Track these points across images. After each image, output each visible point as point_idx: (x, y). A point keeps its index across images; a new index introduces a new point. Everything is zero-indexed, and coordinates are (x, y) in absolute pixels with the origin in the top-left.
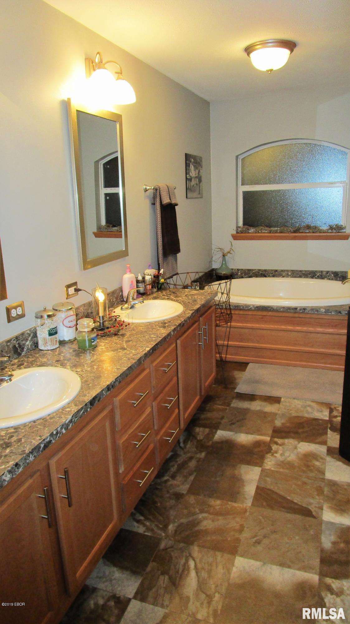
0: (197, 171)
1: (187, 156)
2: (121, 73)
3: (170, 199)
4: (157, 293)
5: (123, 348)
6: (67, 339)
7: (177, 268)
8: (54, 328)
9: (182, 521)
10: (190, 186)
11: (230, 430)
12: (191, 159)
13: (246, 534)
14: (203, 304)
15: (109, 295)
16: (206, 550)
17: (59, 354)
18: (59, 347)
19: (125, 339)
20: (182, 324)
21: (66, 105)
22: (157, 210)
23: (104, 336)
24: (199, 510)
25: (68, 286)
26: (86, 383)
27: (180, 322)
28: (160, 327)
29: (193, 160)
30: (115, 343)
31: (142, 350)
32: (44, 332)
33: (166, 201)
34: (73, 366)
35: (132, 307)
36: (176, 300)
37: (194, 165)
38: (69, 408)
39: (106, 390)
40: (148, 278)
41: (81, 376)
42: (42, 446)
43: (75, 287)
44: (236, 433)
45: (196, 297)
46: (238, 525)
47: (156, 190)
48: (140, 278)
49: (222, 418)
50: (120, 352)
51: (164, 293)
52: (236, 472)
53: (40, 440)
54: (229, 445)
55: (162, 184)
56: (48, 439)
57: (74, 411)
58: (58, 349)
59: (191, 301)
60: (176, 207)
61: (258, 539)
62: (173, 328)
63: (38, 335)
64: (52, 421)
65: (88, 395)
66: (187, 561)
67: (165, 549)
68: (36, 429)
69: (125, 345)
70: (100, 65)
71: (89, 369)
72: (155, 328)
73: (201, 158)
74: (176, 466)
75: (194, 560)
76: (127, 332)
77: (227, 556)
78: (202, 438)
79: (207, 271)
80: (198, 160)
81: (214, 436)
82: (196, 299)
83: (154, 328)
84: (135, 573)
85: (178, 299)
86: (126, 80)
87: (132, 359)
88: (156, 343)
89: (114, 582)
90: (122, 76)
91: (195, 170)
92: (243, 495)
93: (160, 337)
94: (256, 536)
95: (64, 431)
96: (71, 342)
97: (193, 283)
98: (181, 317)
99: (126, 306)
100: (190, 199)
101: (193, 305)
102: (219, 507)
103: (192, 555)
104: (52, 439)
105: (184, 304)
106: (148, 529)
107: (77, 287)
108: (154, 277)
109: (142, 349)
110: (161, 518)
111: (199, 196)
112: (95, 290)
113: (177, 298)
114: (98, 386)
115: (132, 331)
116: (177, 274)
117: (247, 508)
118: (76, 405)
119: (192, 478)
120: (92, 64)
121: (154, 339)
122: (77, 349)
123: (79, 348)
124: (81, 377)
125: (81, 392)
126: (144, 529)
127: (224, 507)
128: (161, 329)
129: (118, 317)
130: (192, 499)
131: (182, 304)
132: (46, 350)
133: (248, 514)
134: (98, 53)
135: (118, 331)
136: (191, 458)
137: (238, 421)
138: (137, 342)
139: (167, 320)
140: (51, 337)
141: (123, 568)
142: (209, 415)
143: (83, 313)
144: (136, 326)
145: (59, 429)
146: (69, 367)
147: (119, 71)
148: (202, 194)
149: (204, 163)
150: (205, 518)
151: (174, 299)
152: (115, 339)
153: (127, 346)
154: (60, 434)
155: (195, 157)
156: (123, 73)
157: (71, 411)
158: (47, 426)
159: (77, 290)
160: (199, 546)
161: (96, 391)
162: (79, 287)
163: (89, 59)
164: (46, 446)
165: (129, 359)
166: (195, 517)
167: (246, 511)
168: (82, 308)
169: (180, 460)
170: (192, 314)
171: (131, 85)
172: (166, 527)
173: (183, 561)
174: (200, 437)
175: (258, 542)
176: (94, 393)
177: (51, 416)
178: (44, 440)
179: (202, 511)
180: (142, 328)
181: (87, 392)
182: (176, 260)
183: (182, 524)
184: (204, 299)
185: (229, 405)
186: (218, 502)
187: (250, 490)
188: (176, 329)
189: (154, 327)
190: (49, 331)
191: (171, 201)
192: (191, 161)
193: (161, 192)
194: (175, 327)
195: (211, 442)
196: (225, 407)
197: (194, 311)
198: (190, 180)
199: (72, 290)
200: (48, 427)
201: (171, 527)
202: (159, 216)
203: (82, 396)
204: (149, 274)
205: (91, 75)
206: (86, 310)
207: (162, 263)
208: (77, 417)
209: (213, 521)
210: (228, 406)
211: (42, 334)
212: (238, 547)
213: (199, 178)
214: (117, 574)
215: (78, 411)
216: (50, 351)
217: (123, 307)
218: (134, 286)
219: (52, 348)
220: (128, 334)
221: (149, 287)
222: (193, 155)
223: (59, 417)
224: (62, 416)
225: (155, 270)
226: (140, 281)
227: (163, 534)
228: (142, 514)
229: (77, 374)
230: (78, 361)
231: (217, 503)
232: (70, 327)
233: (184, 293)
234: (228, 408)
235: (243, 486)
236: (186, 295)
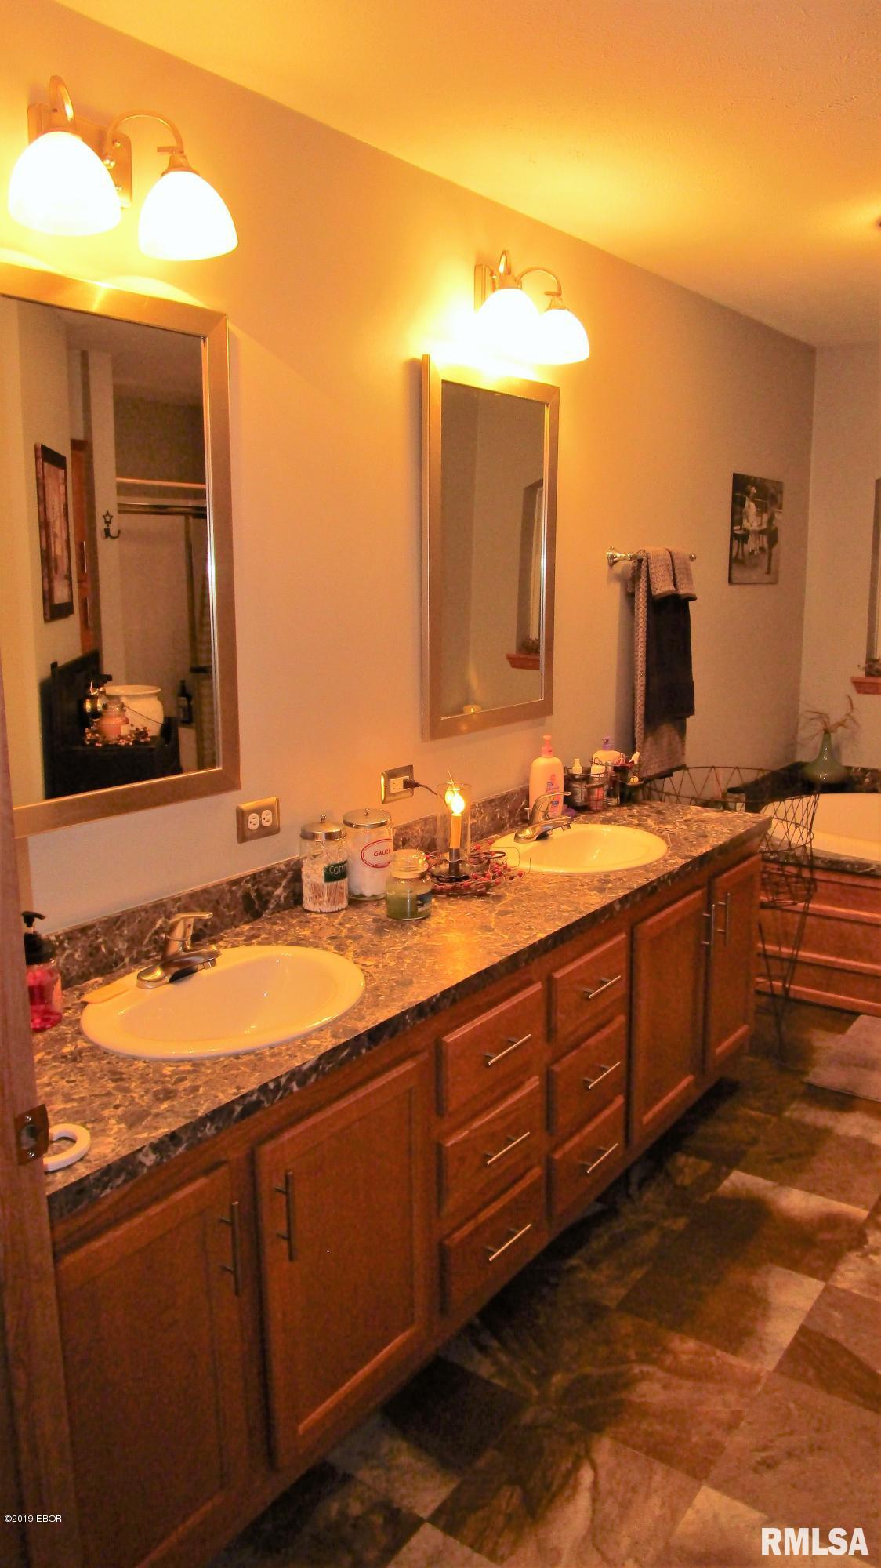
0: (765, 517)
1: (740, 484)
2: (559, 294)
3: (675, 585)
4: (617, 809)
5: (485, 927)
6: (368, 893)
7: (683, 754)
8: (338, 865)
9: (588, 1370)
10: (740, 551)
11: (765, 1175)
12: (749, 486)
13: (740, 1440)
14: (721, 845)
15: (493, 804)
16: (629, 1450)
17: (341, 924)
18: (346, 909)
19: (500, 906)
20: (649, 888)
21: (418, 371)
22: (638, 609)
23: (455, 894)
24: (637, 1354)
25: (391, 775)
26: (374, 993)
27: (645, 883)
28: (591, 890)
29: (754, 490)
30: (473, 914)
31: (526, 937)
32: (315, 871)
33: (663, 586)
34: (360, 953)
35: (543, 836)
36: (657, 829)
37: (755, 502)
38: (317, 1040)
39: (415, 1013)
40: (596, 770)
41: (371, 975)
42: (238, 1108)
43: (408, 777)
44: (781, 1185)
45: (709, 826)
46: (727, 1410)
47: (640, 561)
48: (577, 770)
49: (754, 1141)
50: (476, 934)
51: (636, 810)
52: (755, 1282)
53: (234, 1094)
54: (756, 1210)
55: (655, 549)
56: (254, 1097)
57: (327, 1046)
58: (344, 912)
59: (691, 836)
60: (690, 603)
61: (773, 1457)
62: (621, 894)
63: (304, 877)
64: (273, 1060)
65: (368, 1017)
66: (576, 1467)
67: (531, 1428)
68: (235, 1072)
69: (493, 920)
70: (511, 279)
71: (392, 964)
72: (579, 890)
73: (779, 486)
74: (606, 1238)
75: (594, 1467)
76: (510, 892)
77: (679, 1478)
78: (687, 1181)
79: (778, 768)
80: (772, 491)
81: (719, 1181)
82: (709, 832)
83: (575, 890)
84: (446, 1463)
85: (663, 827)
86: (569, 310)
87: (496, 953)
88: (568, 923)
89: (395, 1473)
90: (561, 299)
91: (759, 514)
92: (761, 1339)
93: (581, 912)
94: (765, 1448)
95: (295, 1087)
96: (376, 900)
97: (729, 794)
98: (653, 871)
99: (528, 832)
100: (737, 587)
101: (694, 845)
102: (691, 1356)
103: (594, 1456)
104: (262, 1098)
105: (674, 842)
106: (502, 1371)
107: (412, 776)
108: (615, 769)
109: (528, 934)
110: (540, 1354)
111: (767, 578)
112: (444, 788)
113: (661, 826)
114: (397, 1003)
115: (521, 890)
116: (683, 767)
117: (763, 1374)
118: (334, 1036)
119: (638, 1274)
120: (490, 278)
121: (567, 914)
122: (383, 917)
123: (389, 917)
124: (369, 978)
125: (356, 1010)
126: (493, 1370)
127: (701, 1360)
128: (592, 893)
129: (501, 857)
130: (626, 1325)
131: (667, 841)
132: (316, 913)
133: (759, 1388)
134: (504, 253)
135: (488, 886)
136: (648, 1226)
137: (791, 1156)
138: (522, 917)
139: (614, 872)
140: (330, 884)
141: (420, 1446)
142: (722, 1128)
143: (422, 840)
144: (535, 881)
145: (283, 1080)
146: (351, 954)
147: (554, 289)
148: (777, 572)
149: (787, 498)
150: (644, 1376)
151: (654, 826)
152: (476, 904)
153: (497, 924)
154: (285, 1092)
155: (760, 484)
156: (563, 294)
157: (318, 1046)
158: (259, 1069)
159: (410, 785)
160: (615, 1438)
161: (389, 1012)
162: (417, 779)
163: (484, 267)
164: (247, 1112)
165: (489, 953)
166: (623, 1368)
167: (756, 1380)
168: (418, 828)
169: (618, 1227)
170: (683, 867)
171: (580, 320)
172: (546, 1375)
173: (567, 1464)
174: (686, 1179)
175: (769, 1465)
176: (383, 1016)
177: (276, 1050)
178: (244, 1097)
179: (644, 1358)
180: (548, 886)
181: (369, 1012)
182: (682, 731)
183: (586, 1377)
184: (727, 833)
185: (778, 1112)
186: (691, 1344)
187: (782, 1331)
188: (630, 898)
189: (578, 888)
190: (327, 870)
191: (677, 589)
192: (748, 494)
193: (652, 566)
194: (628, 892)
195: (708, 1196)
196: (768, 1116)
197: (689, 860)
198: (743, 538)
199: (397, 783)
200: (260, 1071)
201: (557, 1379)
202: (641, 625)
203: (356, 1019)
204: (603, 761)
205: (485, 300)
206: (427, 832)
207: (642, 737)
208: (331, 1062)
209: (665, 1387)
210: (774, 1115)
211: (313, 875)
212: (712, 1462)
213: (772, 536)
214: (405, 1456)
215: (336, 1050)
216: (323, 915)
217: (520, 835)
218: (558, 788)
219: (330, 910)
220: (510, 896)
221: (599, 794)
222: (755, 478)
223: (290, 1056)
224: (298, 1054)
225: (617, 753)
226: (577, 777)
227: (535, 1393)
228: (496, 1335)
229: (363, 970)
230: (375, 942)
231: (685, 1347)
232: (377, 866)
233: (685, 814)
234: (774, 1120)
235: (765, 1316)
236: (685, 821)
